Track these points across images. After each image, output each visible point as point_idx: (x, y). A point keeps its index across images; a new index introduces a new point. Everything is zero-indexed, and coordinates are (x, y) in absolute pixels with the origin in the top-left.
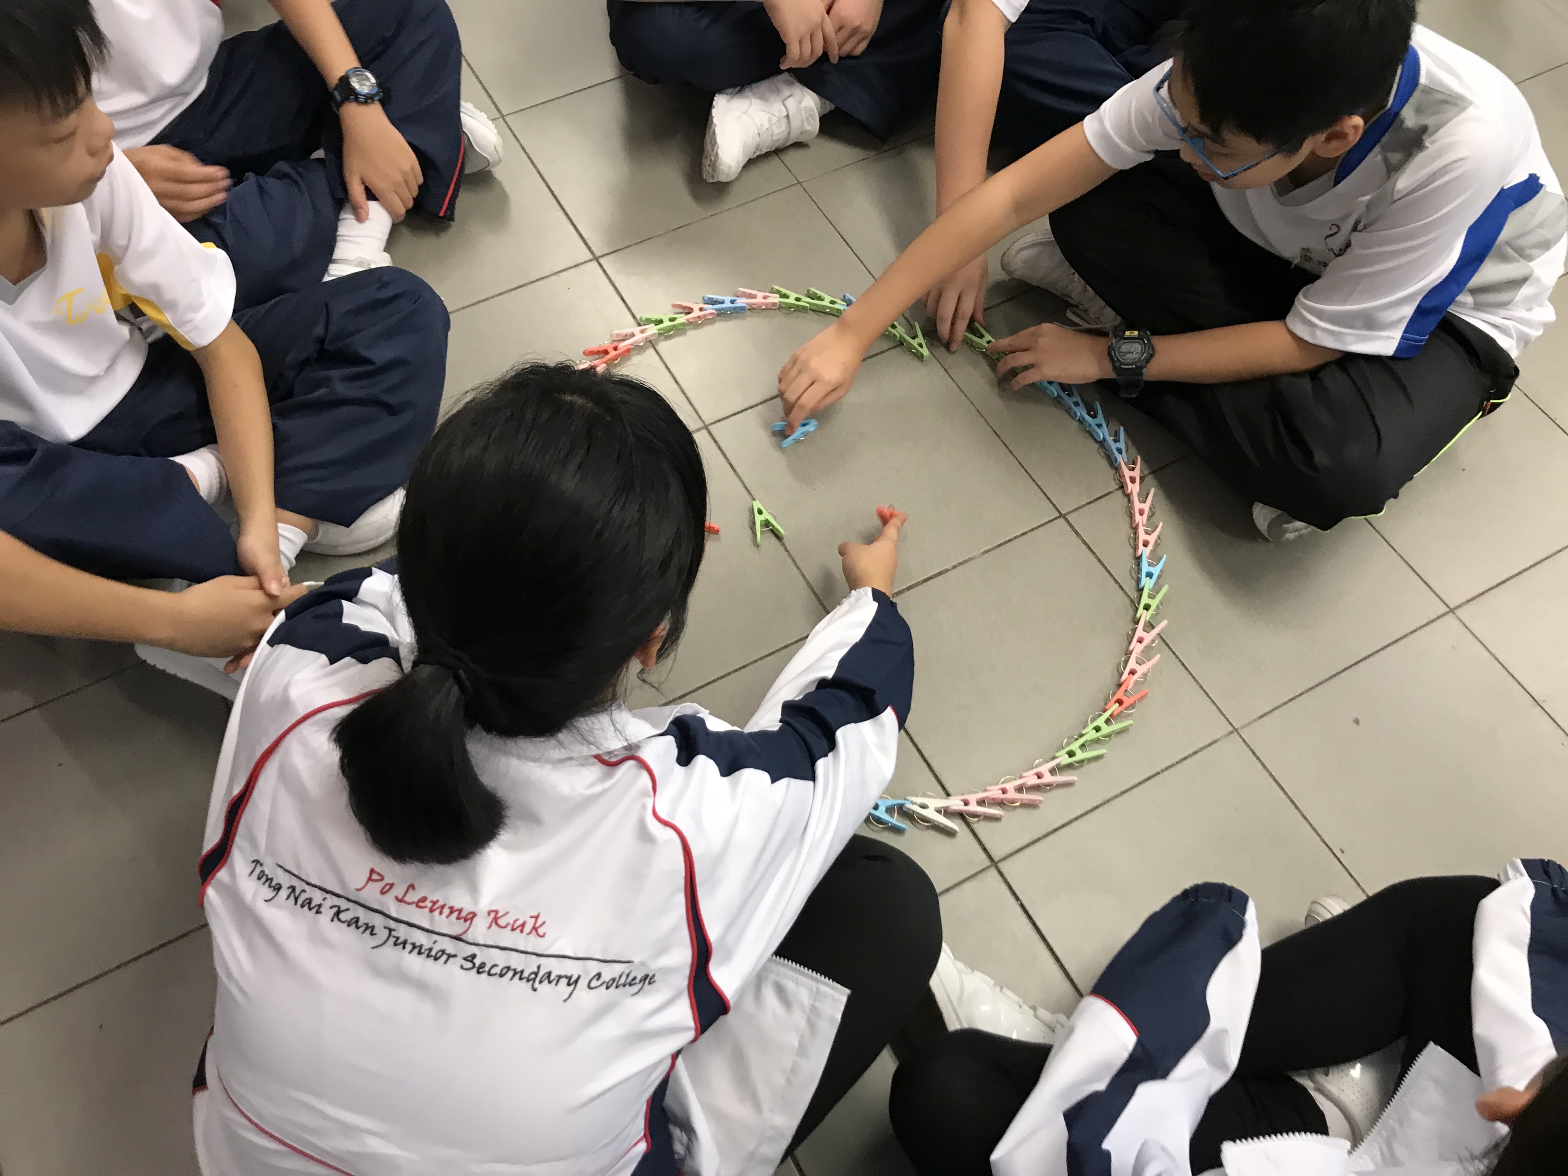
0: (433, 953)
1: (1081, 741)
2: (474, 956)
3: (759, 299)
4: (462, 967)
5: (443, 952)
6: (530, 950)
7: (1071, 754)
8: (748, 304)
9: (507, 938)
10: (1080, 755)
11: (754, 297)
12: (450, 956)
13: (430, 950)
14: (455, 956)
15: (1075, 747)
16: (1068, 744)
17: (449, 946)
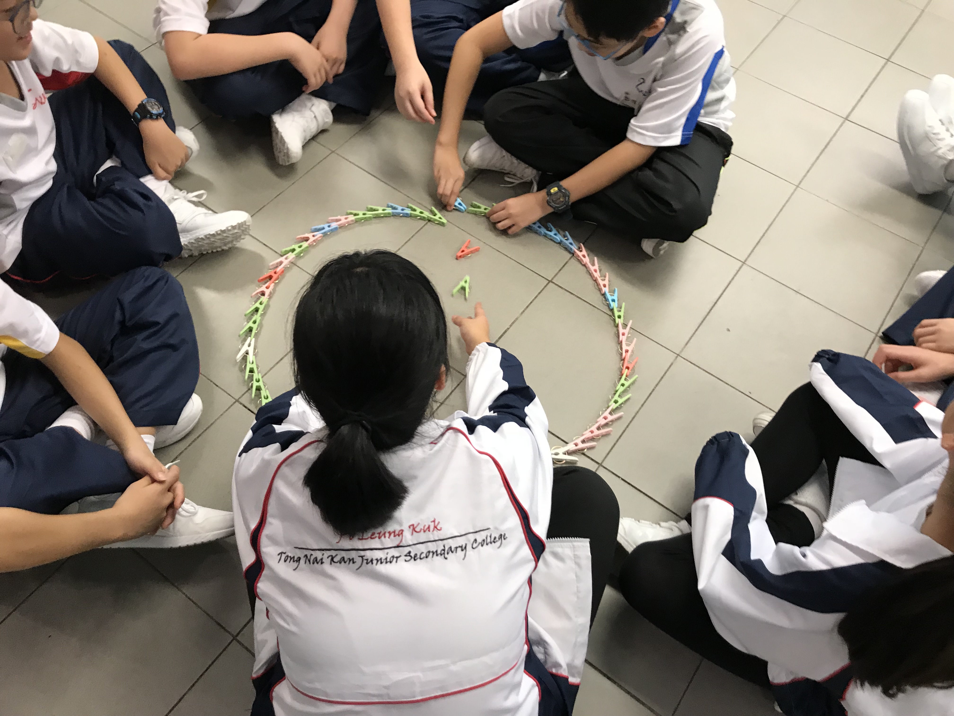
0: (388, 560)
1: (618, 394)
2: (410, 552)
3: (343, 221)
4: (406, 561)
5: (393, 557)
6: (437, 539)
7: (616, 402)
8: (339, 225)
9: (423, 537)
10: (621, 401)
11: (340, 220)
12: (397, 558)
13: (386, 559)
14: (400, 556)
15: (616, 397)
16: (612, 398)
17: (394, 552)
